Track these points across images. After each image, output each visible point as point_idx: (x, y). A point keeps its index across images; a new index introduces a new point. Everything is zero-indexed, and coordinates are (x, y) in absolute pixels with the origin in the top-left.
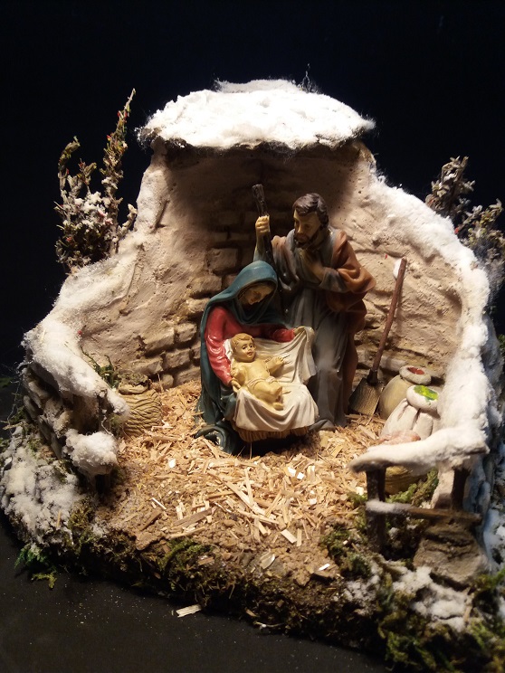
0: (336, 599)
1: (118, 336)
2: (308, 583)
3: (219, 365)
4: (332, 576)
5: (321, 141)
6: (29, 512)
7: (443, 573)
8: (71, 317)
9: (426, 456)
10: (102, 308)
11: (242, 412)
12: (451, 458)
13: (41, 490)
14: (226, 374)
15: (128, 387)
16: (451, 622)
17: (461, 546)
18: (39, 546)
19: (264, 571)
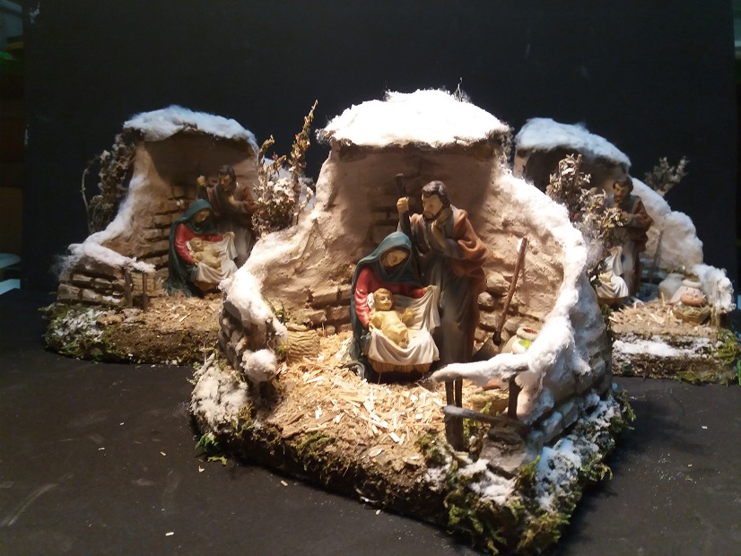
0: (419, 480)
1: (291, 289)
2: (402, 470)
3: (362, 311)
4: (419, 464)
5: (458, 142)
6: (210, 410)
7: (497, 464)
8: (256, 271)
9: (485, 371)
10: (282, 266)
11: (373, 346)
12: (502, 373)
13: (221, 393)
14: (366, 318)
15: (294, 326)
16: (496, 499)
17: (512, 444)
18: (215, 433)
19: (371, 458)
